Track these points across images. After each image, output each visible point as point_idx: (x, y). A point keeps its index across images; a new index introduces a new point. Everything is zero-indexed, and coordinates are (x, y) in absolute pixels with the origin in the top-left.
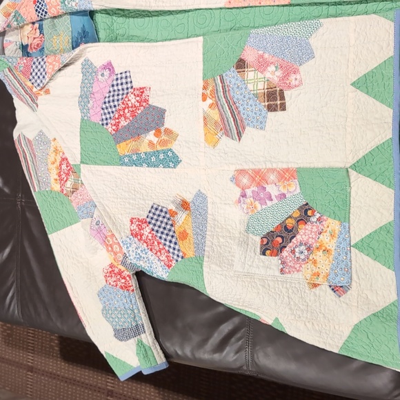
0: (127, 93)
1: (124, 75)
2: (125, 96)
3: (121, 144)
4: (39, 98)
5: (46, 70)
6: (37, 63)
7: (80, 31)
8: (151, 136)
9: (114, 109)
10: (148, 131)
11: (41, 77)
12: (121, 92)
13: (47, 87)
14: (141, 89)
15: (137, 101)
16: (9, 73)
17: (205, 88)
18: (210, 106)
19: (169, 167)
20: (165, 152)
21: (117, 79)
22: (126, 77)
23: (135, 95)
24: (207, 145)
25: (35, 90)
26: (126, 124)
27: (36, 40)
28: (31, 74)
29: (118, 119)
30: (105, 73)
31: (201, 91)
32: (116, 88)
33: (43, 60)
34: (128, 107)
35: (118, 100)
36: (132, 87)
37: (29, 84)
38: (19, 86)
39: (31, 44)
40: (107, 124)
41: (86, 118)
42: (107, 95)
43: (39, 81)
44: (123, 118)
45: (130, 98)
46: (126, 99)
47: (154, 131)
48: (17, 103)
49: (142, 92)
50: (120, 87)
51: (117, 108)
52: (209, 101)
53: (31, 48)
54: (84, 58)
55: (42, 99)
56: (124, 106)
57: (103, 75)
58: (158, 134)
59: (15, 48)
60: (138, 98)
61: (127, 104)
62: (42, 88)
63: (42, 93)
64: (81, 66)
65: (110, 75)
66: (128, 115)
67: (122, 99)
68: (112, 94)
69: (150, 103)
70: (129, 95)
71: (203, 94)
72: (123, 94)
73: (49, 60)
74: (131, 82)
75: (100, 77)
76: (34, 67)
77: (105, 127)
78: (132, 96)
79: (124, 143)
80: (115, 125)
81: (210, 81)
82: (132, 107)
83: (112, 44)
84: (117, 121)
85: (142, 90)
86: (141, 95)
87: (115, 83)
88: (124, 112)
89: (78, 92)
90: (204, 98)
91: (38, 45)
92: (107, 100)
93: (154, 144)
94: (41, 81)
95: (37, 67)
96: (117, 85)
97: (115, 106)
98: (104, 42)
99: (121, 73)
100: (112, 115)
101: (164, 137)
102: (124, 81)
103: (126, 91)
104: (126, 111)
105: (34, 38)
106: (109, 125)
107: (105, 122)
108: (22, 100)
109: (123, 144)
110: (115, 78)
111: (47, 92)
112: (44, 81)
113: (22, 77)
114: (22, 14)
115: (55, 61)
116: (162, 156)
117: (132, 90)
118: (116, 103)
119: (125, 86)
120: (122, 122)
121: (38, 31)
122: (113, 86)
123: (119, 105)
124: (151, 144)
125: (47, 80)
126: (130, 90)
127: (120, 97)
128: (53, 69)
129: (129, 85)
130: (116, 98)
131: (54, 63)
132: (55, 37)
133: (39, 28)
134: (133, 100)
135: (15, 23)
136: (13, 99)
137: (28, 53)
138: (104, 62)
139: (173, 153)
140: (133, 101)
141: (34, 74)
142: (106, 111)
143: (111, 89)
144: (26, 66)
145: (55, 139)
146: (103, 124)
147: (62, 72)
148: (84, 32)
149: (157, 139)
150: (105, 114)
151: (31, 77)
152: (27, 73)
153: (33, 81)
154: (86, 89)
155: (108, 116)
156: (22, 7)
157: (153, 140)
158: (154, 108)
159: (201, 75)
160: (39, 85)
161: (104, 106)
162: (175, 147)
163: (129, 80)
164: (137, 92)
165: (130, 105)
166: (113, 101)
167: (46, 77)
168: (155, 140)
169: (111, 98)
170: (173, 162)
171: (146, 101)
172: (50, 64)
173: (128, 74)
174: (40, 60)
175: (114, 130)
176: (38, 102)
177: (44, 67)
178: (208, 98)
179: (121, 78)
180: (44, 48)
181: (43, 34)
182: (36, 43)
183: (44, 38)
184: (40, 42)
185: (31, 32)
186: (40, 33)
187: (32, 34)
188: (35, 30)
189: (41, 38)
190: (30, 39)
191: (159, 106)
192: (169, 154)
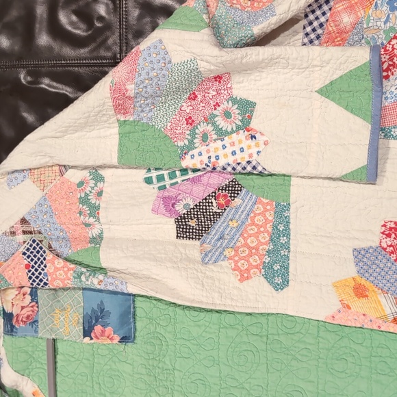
7: (96, 308)
27: (24, 311)
39: (18, 316)
53: (17, 321)
91: (28, 317)
105: (23, 308)
114: (6, 278)
121: (28, 298)
132: (57, 312)
133: (31, 294)
137: (13, 327)
148: (102, 310)
156: (8, 269)
180: (37, 321)
181: (37, 303)
182: (25, 316)
183: (38, 307)
184: (31, 313)
185: (18, 297)
186: (32, 301)
187: (19, 299)
188: (24, 295)
189: (32, 307)
190: (15, 306)
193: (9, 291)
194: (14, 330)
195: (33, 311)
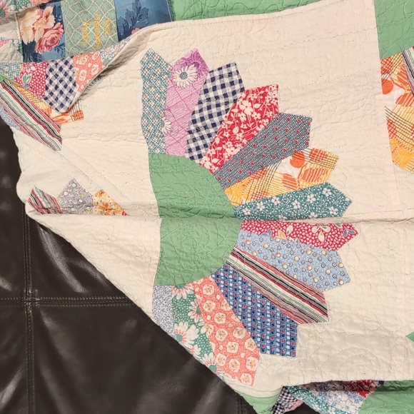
0: (235, 101)
1: (225, 72)
2: (231, 105)
3: (233, 187)
4: (63, 126)
5: (75, 79)
6: (56, 70)
7: (131, 10)
8: (285, 167)
9: (212, 130)
10: (276, 158)
11: (66, 92)
12: (222, 101)
13: (76, 108)
14: (260, 89)
15: (257, 110)
16: (4, 91)
17: (385, 71)
18: (401, 100)
19: (329, 215)
20: (315, 191)
21: (213, 80)
22: (230, 74)
23: (250, 101)
24: (398, 168)
25: (54, 114)
26: (236, 151)
27: (48, 33)
28: (47, 88)
29: (220, 145)
30: (188, 72)
31: (379, 77)
32: (211, 94)
33: (66, 63)
34: (240, 123)
35: (219, 114)
36: (242, 90)
37: (43, 105)
38: (23, 110)
39: (40, 41)
40: (200, 156)
41: (158, 151)
42: (197, 108)
43: (61, 99)
44: (229, 144)
45: (242, 107)
46: (236, 110)
47: (290, 158)
48: (20, 138)
49: (265, 95)
50: (220, 92)
51: (218, 127)
52: (398, 92)
53: (40, 46)
54: (144, 52)
55: (69, 129)
56: (231, 123)
57: (183, 76)
58: (298, 160)
59: (11, 50)
60: (257, 106)
61: (238, 118)
62: (69, 110)
63: (68, 118)
64: (140, 66)
65: (199, 74)
66: (239, 136)
67: (227, 110)
68: (205, 105)
69: (281, 110)
70: (238, 103)
71: (384, 81)
72: (227, 103)
73: (79, 62)
74: (240, 81)
75: (178, 80)
76: (51, 76)
77: (197, 161)
78: (246, 103)
79: (239, 184)
80: (215, 156)
81: (397, 59)
82: (246, 122)
83: (198, 22)
84: (219, 148)
85: (262, 92)
86: (264, 99)
87: (209, 86)
88: (231, 133)
89: (139, 109)
90: (387, 87)
91: (52, 40)
92: (197, 116)
93: (294, 180)
94: (67, 98)
95: (56, 76)
96: (214, 89)
97: (214, 125)
98: (182, 18)
99: (220, 69)
100: (208, 141)
101: (309, 165)
102: (227, 80)
103: (231, 98)
104: (236, 130)
105: (46, 30)
106: (205, 158)
107: (195, 153)
108: (29, 134)
109: (236, 187)
110: (209, 77)
111: (79, 116)
112: (71, 98)
113: (28, 96)
115: (90, 61)
116: (311, 198)
117: (244, 95)
118: (216, 119)
119: (229, 90)
120: (228, 150)
121: (52, 18)
122: (206, 91)
123: (221, 122)
124: (287, 179)
125: (78, 95)
126: (238, 95)
127: (223, 108)
128: (89, 75)
129: (237, 87)
130: (214, 110)
131: (90, 65)
132: (85, 24)
133: (54, 13)
134: (247, 109)
135: (12, 7)
136: (12, 133)
137: (35, 55)
138: (186, 53)
139: (333, 190)
140: (249, 111)
141: (52, 88)
142: (196, 135)
143: (203, 97)
144: (36, 76)
145: (102, 193)
146: (192, 158)
147: (105, 80)
148: (138, 9)
149: (298, 170)
150: (194, 140)
151: (47, 94)
152: (39, 87)
153: (52, 99)
154: (152, 103)
155: (200, 143)
157: (290, 172)
158: (289, 118)
159: (375, 50)
160: (62, 105)
161: (193, 128)
162: (336, 179)
163: (235, 78)
164: (253, 97)
165: (243, 119)
166: (211, 116)
167: (75, 90)
168: (294, 172)
169: (206, 113)
170: (335, 206)
171: (273, 108)
172: (82, 67)
173: (233, 69)
174: (61, 64)
175: (215, 165)
176: (62, 134)
177: (70, 73)
178: (395, 86)
179: (221, 77)
180: (63, 45)
181: (62, 22)
182: (50, 38)
183: (63, 28)
184: (56, 35)
185: (40, 21)
186: (56, 21)
187: (41, 23)
188: (47, 17)
189: (57, 29)
190: (37, 32)
191: (298, 112)
192: (324, 192)
193: (29, 15)
194: (38, 58)
195: (58, 34)
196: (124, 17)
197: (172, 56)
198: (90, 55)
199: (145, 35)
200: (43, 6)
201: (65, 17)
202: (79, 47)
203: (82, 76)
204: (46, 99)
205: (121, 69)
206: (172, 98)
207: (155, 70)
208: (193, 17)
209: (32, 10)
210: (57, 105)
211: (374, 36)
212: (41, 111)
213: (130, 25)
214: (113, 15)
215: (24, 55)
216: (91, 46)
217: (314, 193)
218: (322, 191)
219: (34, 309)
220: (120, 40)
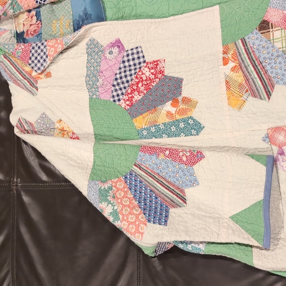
0: (140, 68)
1: (135, 51)
2: (137, 70)
3: (137, 118)
4: (39, 81)
5: (47, 53)
6: (36, 48)
7: (82, 14)
8: (168, 107)
9: (126, 85)
10: (163, 102)
11: (42, 61)
12: (133, 68)
13: (48, 70)
14: (154, 62)
15: (152, 73)
16: (5, 59)
17: (225, 53)
18: (233, 69)
19: (192, 135)
20: (184, 121)
21: (128, 55)
22: (138, 53)
23: (149, 68)
24: (231, 108)
25: (34, 74)
26: (140, 98)
27: (32, 27)
28: (30, 58)
29: (131, 94)
30: (114, 51)
31: (221, 56)
32: (127, 64)
33: (42, 44)
34: (143, 81)
35: (131, 75)
36: (144, 62)
37: (28, 69)
38: (15, 71)
39: (27, 31)
40: (119, 100)
41: (95, 97)
42: (118, 72)
43: (39, 65)
44: (136, 93)
45: (144, 72)
46: (140, 73)
47: (171, 102)
48: (13, 88)
49: (157, 65)
50: (132, 63)
51: (130, 83)
52: (231, 64)
53: (27, 34)
54: (89, 38)
55: (42, 83)
56: (137, 80)
57: (111, 53)
58: (175, 103)
59: (10, 36)
60: (152, 71)
61: (142, 78)
62: (43, 72)
63: (42, 76)
64: (86, 47)
65: (120, 52)
66: (142, 89)
67: (135, 73)
68: (123, 70)
69: (166, 73)
70: (142, 69)
71: (224, 58)
72: (135, 69)
73: (50, 44)
74: (143, 57)
75: (108, 55)
76: (33, 51)
77: (117, 103)
78: (146, 69)
79: (141, 116)
80: (128, 100)
81: (231, 46)
82: (146, 80)
83: (120, 22)
84: (130, 96)
85: (156, 63)
86: (156, 67)
87: (126, 59)
88: (137, 86)
89: (84, 72)
90: (225, 62)
91: (35, 31)
92: (118, 76)
93: (172, 114)
94: (42, 65)
95: (36, 51)
96: (128, 61)
97: (128, 82)
98: (111, 20)
99: (132, 49)
100: (124, 91)
101: (181, 106)
102: (136, 56)
103: (138, 66)
104: (140, 85)
105: (31, 25)
106: (122, 101)
107: (116, 98)
108: (19, 85)
109: (139, 118)
110: (125, 54)
111: (49, 75)
112: (45, 64)
113: (19, 63)
115: (57, 43)
116: (182, 125)
117: (145, 65)
118: (129, 78)
119: (137, 61)
120: (135, 97)
121: (35, 18)
122: (124, 62)
123: (132, 80)
124: (169, 114)
125: (49, 62)
126: (142, 65)
127: (133, 72)
128: (55, 51)
129: (142, 60)
130: (128, 73)
131: (56, 45)
132: (54, 22)
133: (36, 15)
134: (147, 73)
135: (12, 11)
136: (8, 85)
137: (24, 39)
138: (113, 40)
139: (194, 120)
140: (148, 74)
141: (33, 58)
142: (117, 87)
143: (122, 65)
144: (24, 51)
145: (61, 121)
146: (114, 101)
147: (65, 55)
148: (86, 14)
149: (175, 109)
150: (116, 90)
151: (30, 62)
152: (26, 58)
153: (33, 65)
154: (92, 68)
155: (119, 92)
157: (170, 110)
158: (171, 78)
159: (220, 41)
160: (39, 69)
161: (115, 83)
162: (196, 114)
163: (141, 55)
164: (151, 66)
165: (144, 78)
166: (126, 76)
167: (47, 60)
168: (173, 110)
169: (123, 74)
170: (195, 129)
171: (161, 72)
172: (52, 47)
173: (139, 50)
174: (39, 44)
175: (128, 105)
176: (38, 85)
177: (45, 50)
178: (230, 61)
179: (133, 54)
180: (41, 34)
181: (41, 21)
182: (33, 30)
183: (41, 24)
184: (37, 28)
185: (28, 20)
186: (37, 20)
187: (28, 21)
188: (32, 17)
189: (38, 24)
190: (25, 26)
191: (176, 75)
192: (189, 122)
193: (21, 16)
194: (26, 41)
195: (38, 27)
196: (77, 18)
197: (105, 41)
198: (57, 40)
199: (89, 29)
200: (29, 11)
201: (42, 18)
202: (51, 35)
203: (51, 52)
204: (30, 65)
205: (75, 48)
206: (104, 66)
207: (94, 49)
208: (117, 19)
209: (23, 13)
210: (36, 68)
211: (219, 33)
212: (26, 72)
213: (81, 23)
214: (71, 17)
215: (17, 39)
216: (57, 35)
217: (184, 122)
218: (188, 121)
219: (17, 190)
220: (74, 31)
